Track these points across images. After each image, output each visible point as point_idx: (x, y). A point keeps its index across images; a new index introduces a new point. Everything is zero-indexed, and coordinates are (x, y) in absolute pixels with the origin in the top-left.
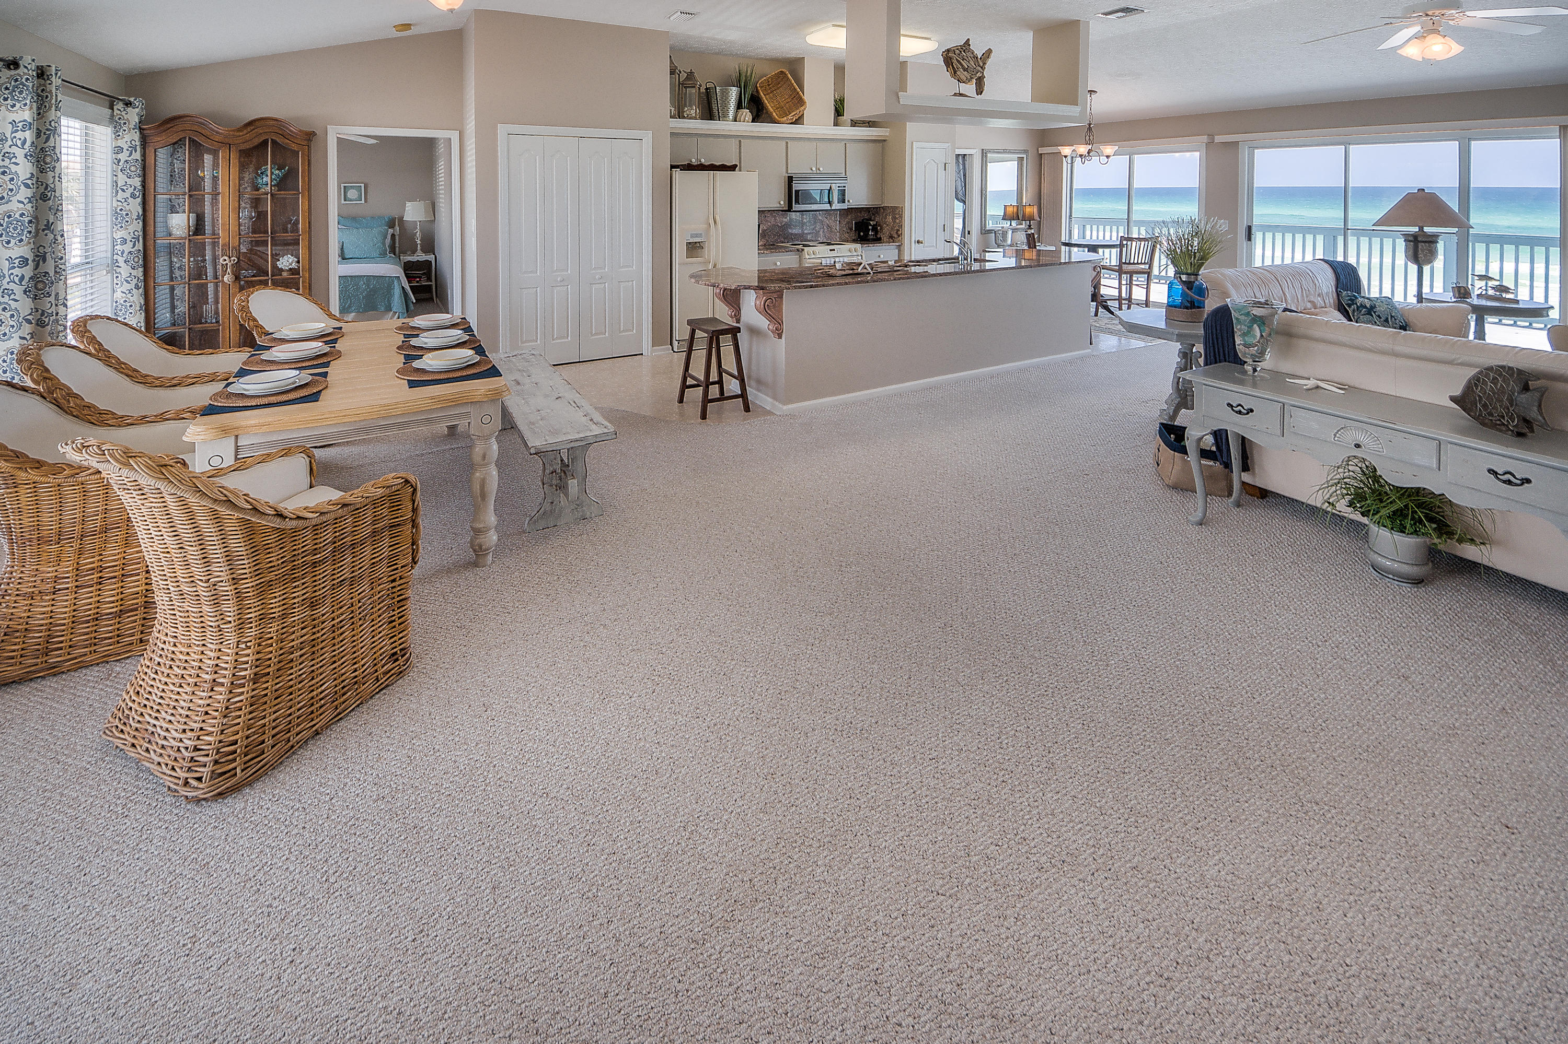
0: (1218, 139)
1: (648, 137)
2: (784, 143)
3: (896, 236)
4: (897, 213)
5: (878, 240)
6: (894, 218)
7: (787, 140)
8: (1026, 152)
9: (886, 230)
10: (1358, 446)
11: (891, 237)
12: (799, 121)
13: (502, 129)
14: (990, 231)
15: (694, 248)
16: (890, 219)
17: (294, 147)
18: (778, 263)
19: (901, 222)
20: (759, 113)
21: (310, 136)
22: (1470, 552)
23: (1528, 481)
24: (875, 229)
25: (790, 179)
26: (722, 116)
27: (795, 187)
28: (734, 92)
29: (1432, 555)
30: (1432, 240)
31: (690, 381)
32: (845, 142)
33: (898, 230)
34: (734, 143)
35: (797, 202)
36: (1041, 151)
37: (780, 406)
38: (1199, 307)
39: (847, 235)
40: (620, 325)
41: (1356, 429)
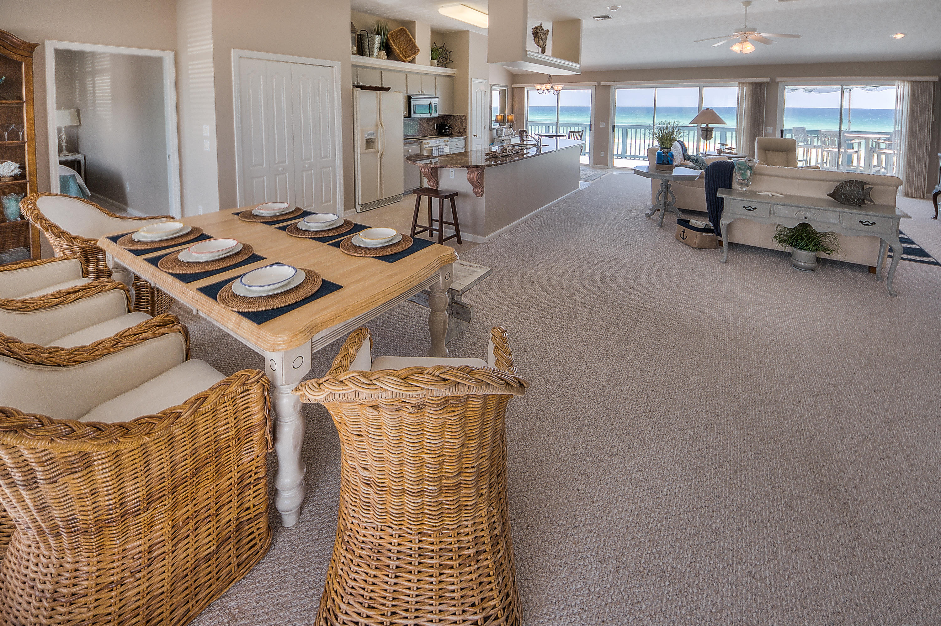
0: (602, 84)
1: (338, 65)
2: (405, 75)
3: (463, 132)
4: (464, 119)
5: (451, 135)
6: (462, 122)
7: (407, 74)
8: (507, 86)
9: (456, 129)
10: (806, 218)
11: (460, 133)
12: (413, 61)
13: (234, 53)
14: (493, 129)
15: (369, 143)
16: (458, 122)
17: (17, 58)
18: (410, 151)
19: (466, 124)
20: (390, 53)
21: (31, 48)
22: (834, 257)
23: (874, 223)
24: (450, 127)
25: (409, 98)
26: (370, 55)
27: (413, 103)
28: (377, 39)
29: (820, 261)
30: (711, 130)
31: (418, 229)
32: (436, 76)
33: (464, 129)
34: (378, 72)
35: (414, 113)
36: (514, 86)
37: (482, 237)
38: (668, 164)
39: (432, 132)
40: (322, 198)
41: (806, 211)
